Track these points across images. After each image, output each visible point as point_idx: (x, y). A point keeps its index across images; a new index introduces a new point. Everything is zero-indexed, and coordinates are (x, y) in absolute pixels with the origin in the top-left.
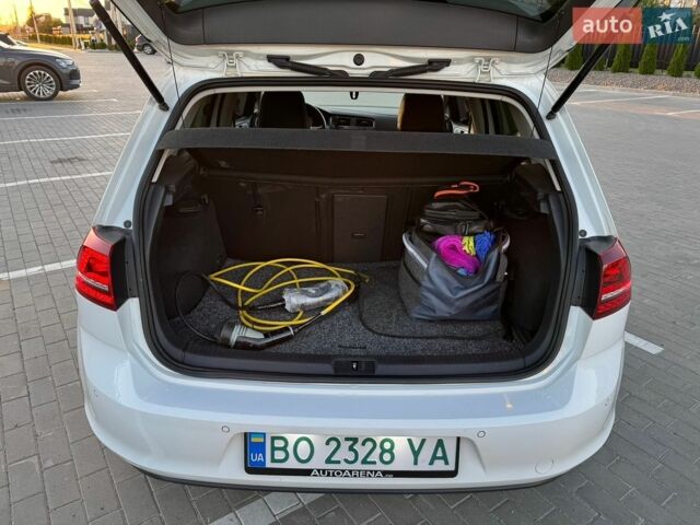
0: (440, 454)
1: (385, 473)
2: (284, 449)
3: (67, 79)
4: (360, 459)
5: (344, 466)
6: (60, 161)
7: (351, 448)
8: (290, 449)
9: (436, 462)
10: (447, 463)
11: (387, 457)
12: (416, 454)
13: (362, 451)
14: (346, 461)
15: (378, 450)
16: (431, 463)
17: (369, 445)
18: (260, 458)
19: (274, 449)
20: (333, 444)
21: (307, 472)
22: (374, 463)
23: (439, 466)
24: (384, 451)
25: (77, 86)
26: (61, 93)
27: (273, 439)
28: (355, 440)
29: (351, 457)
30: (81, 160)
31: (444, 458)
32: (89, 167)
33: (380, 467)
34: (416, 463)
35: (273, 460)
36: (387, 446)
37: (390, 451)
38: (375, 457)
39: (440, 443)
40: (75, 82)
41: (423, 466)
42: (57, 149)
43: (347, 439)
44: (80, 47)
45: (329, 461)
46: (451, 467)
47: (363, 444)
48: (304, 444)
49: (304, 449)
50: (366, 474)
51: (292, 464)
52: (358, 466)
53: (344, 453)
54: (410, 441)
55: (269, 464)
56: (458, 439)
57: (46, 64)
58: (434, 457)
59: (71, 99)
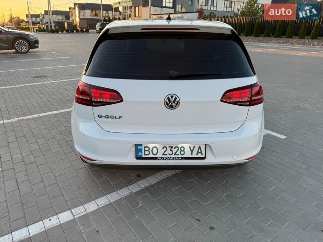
0: (200, 151)
1: (182, 158)
2: (149, 151)
3: (34, 44)
4: (174, 153)
5: (168, 156)
6: (36, 77)
7: (171, 150)
8: (151, 151)
9: (199, 154)
10: (202, 155)
11: (182, 153)
12: (192, 151)
13: (174, 151)
14: (169, 154)
15: (179, 150)
16: (197, 155)
17: (177, 149)
18: (141, 154)
19: (145, 151)
20: (165, 149)
21: (156, 158)
22: (178, 155)
23: (200, 155)
24: (181, 151)
25: (37, 47)
26: (31, 50)
27: (145, 147)
28: (172, 147)
29: (171, 153)
30: (45, 76)
31: (201, 153)
32: (49, 79)
33: (180, 156)
34: (192, 155)
35: (145, 155)
36: (182, 149)
37: (183, 151)
38: (178, 153)
39: (200, 148)
40: (37, 45)
41: (194, 155)
42: (33, 72)
43: (169, 147)
44: (34, 32)
45: (163, 154)
46: (204, 156)
47: (175, 148)
48: (155, 149)
49: (155, 151)
50: (176, 159)
51: (151, 156)
52: (173, 156)
53: (168, 152)
54: (190, 147)
55: (144, 156)
56: (206, 145)
57: (25, 38)
58: (198, 153)
59: (35, 53)
